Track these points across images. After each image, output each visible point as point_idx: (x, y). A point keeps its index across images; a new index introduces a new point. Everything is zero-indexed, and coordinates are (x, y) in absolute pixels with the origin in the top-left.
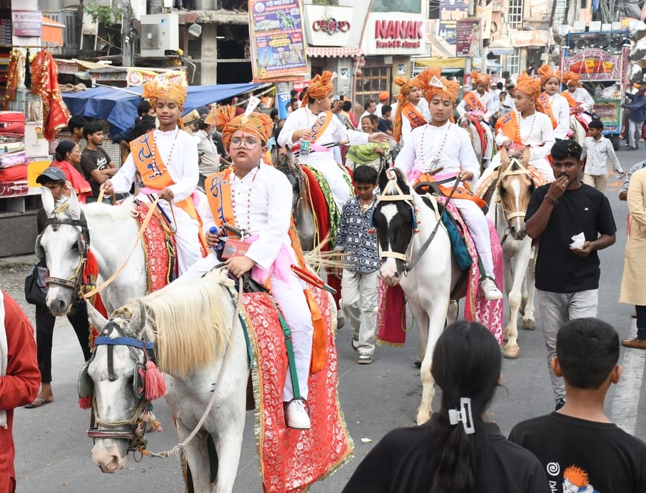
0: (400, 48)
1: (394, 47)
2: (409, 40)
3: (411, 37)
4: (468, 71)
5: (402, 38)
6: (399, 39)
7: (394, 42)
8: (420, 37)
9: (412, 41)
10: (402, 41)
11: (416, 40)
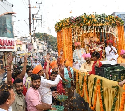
0: (6, 49)
1: (3, 49)
2: (9, 46)
3: (10, 45)
4: (31, 56)
5: (6, 46)
6: (5, 46)
7: (3, 47)
8: (14, 46)
9: (11, 47)
10: (7, 47)
11: (13, 47)
